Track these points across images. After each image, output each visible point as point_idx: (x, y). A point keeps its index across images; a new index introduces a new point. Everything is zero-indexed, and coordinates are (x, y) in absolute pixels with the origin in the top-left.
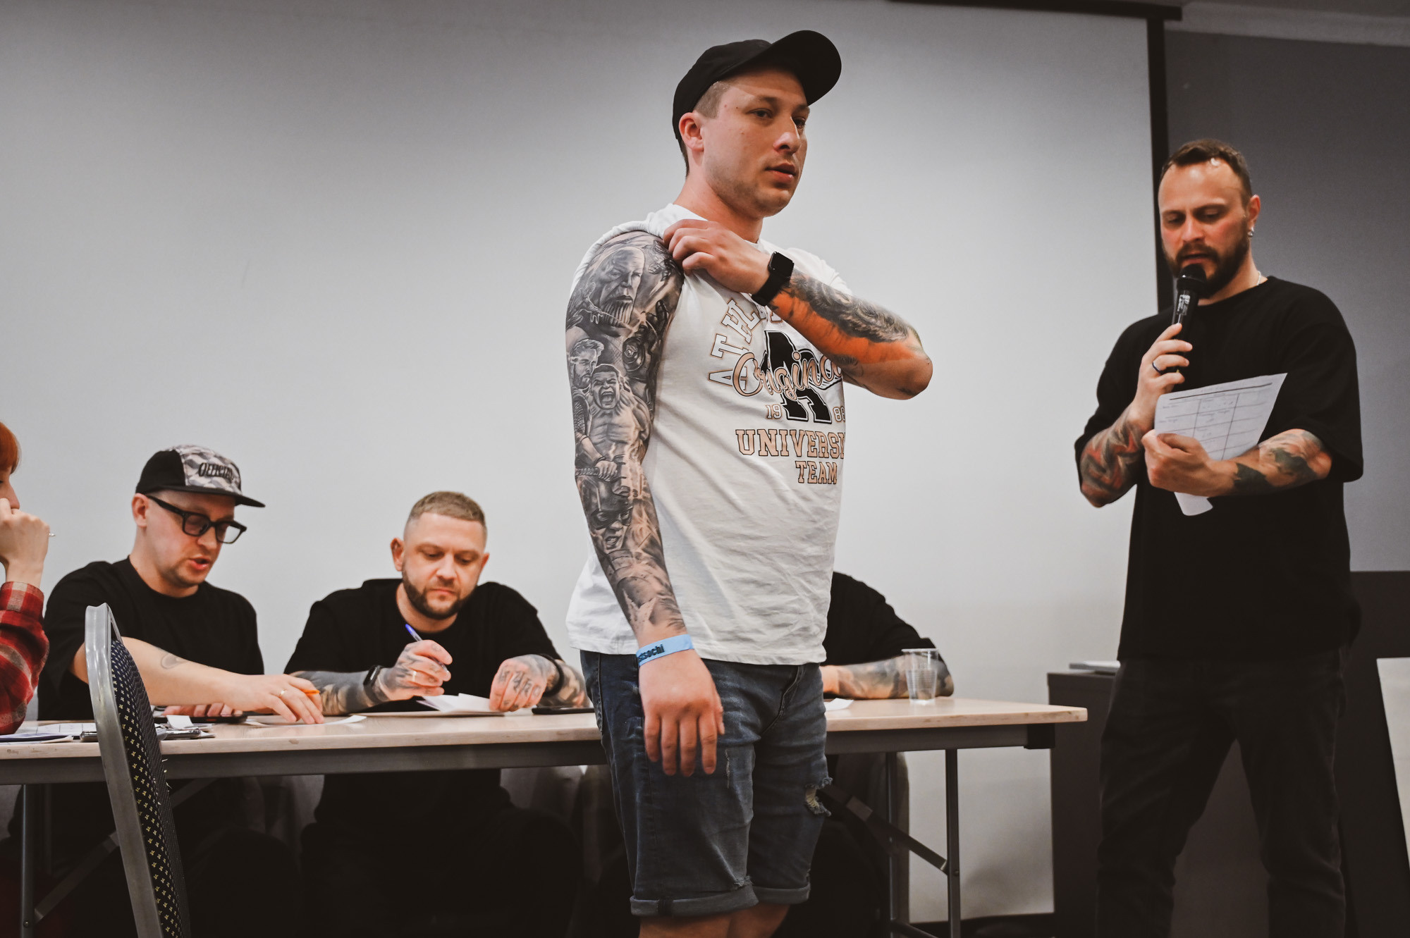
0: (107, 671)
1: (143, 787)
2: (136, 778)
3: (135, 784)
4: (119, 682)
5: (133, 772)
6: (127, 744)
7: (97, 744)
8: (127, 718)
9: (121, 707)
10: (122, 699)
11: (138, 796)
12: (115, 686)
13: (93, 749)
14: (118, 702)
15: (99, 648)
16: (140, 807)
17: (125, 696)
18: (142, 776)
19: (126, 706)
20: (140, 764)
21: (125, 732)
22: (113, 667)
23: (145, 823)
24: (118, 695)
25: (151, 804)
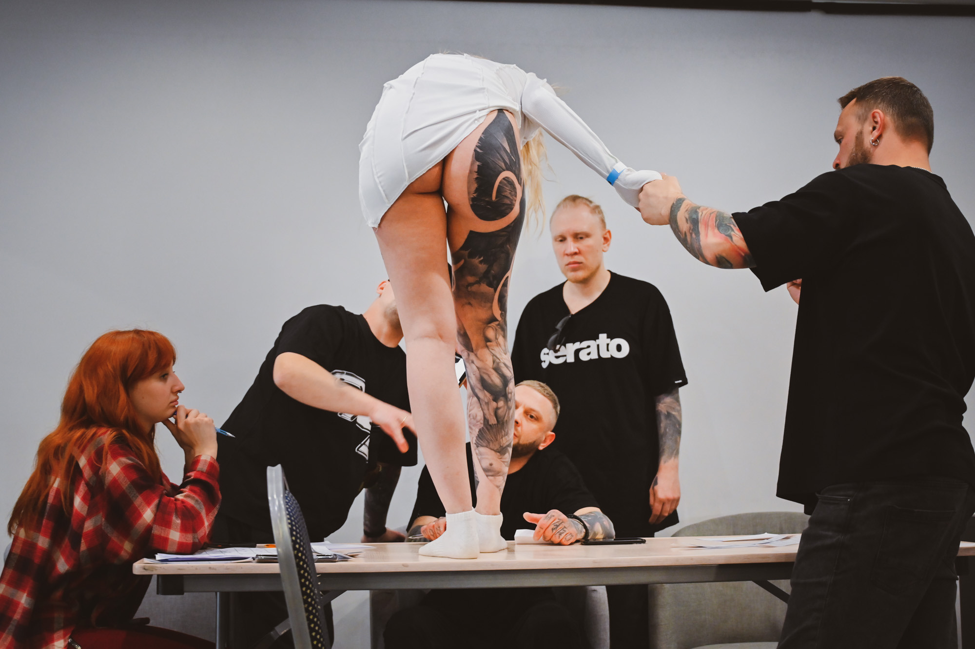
0: (284, 513)
1: (309, 596)
2: (304, 589)
3: (304, 593)
4: (292, 521)
5: (302, 585)
6: (298, 565)
7: (277, 564)
8: (297, 546)
9: (294, 538)
10: (294, 533)
11: (305, 602)
12: (289, 524)
13: (274, 568)
14: (292, 535)
15: (278, 496)
16: (307, 610)
17: (296, 531)
18: (308, 587)
19: (297, 538)
20: (306, 579)
21: (296, 556)
22: (287, 510)
23: (310, 621)
24: (291, 530)
25: (314, 608)
